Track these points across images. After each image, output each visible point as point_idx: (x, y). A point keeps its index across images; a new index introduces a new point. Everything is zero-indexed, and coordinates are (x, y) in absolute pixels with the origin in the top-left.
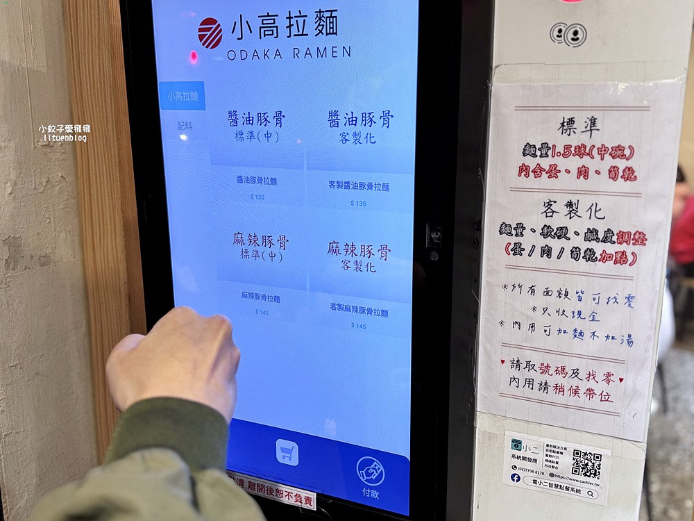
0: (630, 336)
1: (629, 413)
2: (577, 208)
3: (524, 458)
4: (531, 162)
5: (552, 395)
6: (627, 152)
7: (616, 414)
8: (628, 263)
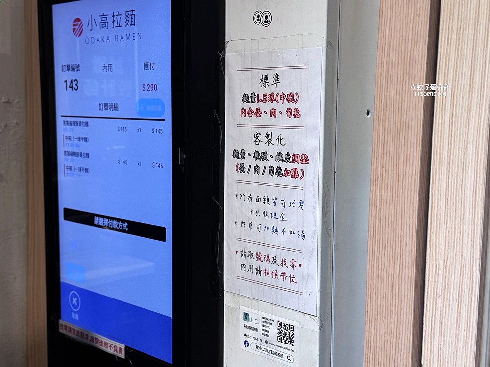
0: (303, 231)
1: (307, 292)
2: (271, 138)
3: (251, 328)
4: (247, 106)
5: (263, 278)
6: (295, 98)
7: (299, 293)
8: (300, 177)
